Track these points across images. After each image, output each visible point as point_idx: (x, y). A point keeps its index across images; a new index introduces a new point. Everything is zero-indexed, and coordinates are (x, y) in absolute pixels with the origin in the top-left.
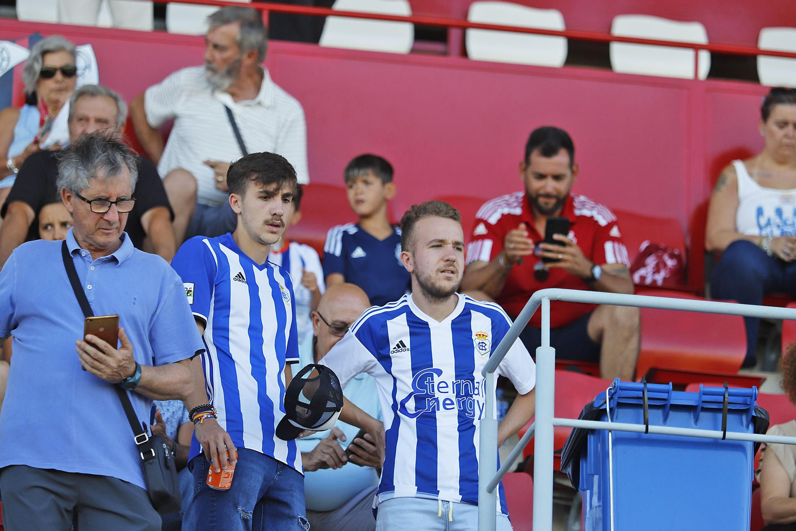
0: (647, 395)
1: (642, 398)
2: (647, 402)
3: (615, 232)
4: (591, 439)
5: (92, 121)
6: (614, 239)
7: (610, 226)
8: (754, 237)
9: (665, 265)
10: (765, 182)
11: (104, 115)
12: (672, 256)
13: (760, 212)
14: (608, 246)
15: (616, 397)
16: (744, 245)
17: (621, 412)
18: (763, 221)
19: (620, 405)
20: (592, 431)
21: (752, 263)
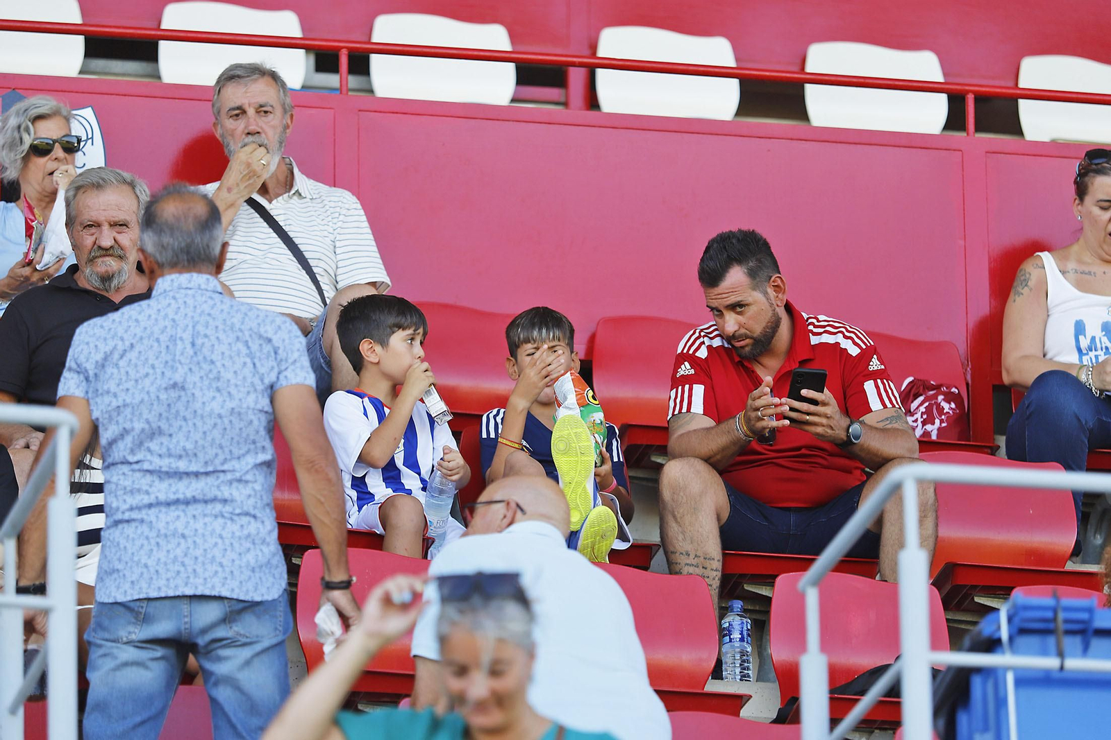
0: (1061, 616)
1: (1054, 619)
2: (1061, 626)
3: (875, 364)
4: (977, 683)
5: (106, 227)
6: (874, 376)
7: (866, 355)
8: (1072, 365)
9: (941, 410)
10: (1084, 284)
11: (121, 216)
12: (949, 398)
13: (1080, 328)
14: (869, 386)
15: (1016, 620)
16: (1059, 378)
17: (1023, 641)
18: (1084, 343)
19: (1023, 631)
20: (978, 670)
21: (1071, 406)
